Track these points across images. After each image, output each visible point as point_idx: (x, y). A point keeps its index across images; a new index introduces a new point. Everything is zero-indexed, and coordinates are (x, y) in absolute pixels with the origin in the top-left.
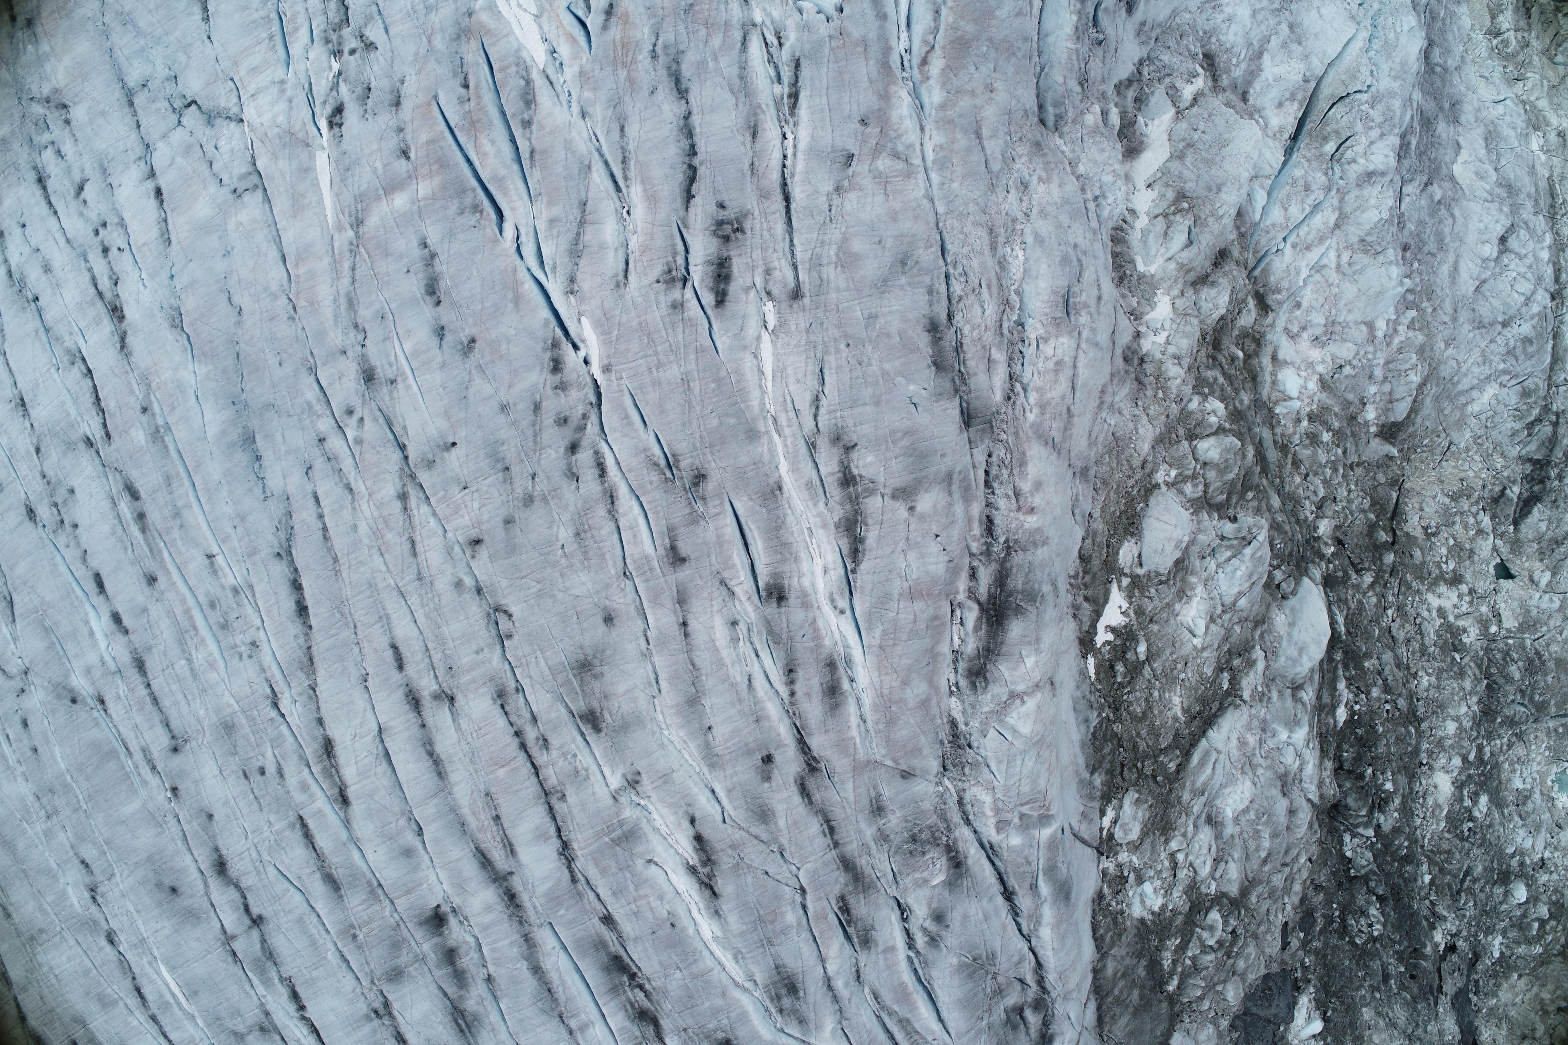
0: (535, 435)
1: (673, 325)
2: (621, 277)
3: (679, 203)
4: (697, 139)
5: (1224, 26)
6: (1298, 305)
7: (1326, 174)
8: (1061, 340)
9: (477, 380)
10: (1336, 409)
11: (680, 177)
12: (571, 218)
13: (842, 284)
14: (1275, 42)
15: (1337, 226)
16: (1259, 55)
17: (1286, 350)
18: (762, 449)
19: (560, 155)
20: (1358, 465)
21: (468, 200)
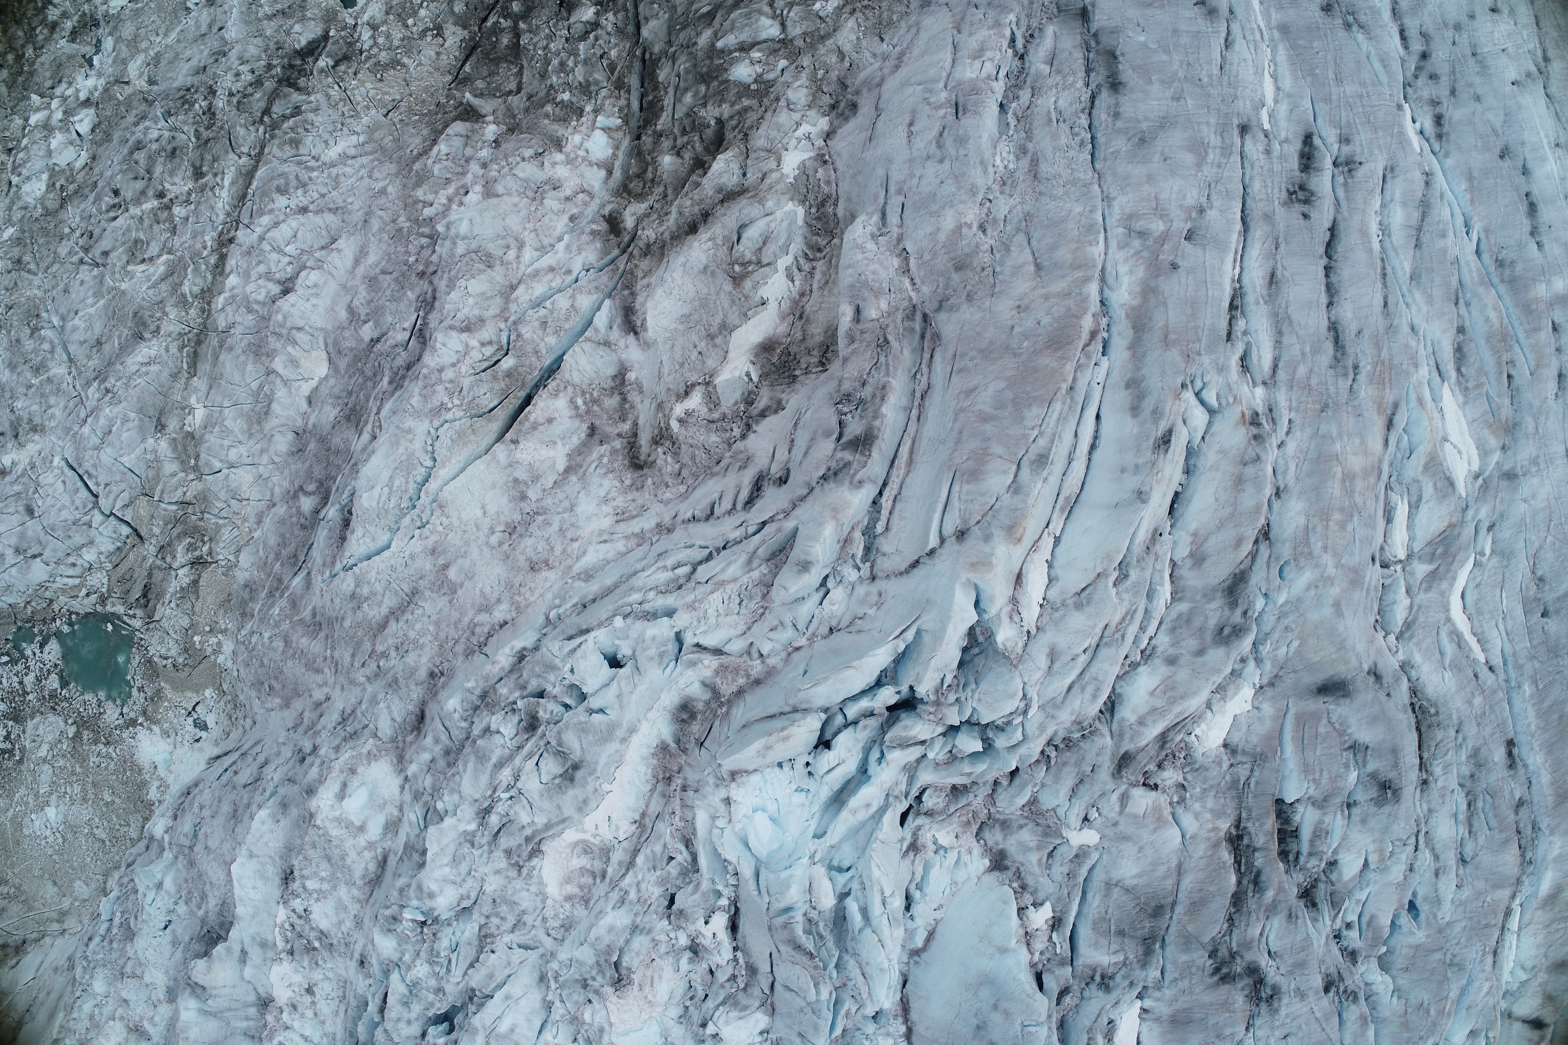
0: (1454, 72)
1: (1349, 126)
2: (1389, 176)
3: (1342, 226)
4: (1323, 280)
5: (613, 494)
6: (572, 218)
7: (519, 336)
8: (974, 76)
9: (1498, 125)
10: (546, 121)
11: (1340, 248)
12: (1428, 236)
13: (1204, 128)
14: (549, 482)
15: (513, 288)
16: (568, 470)
17: (595, 178)
18: (1276, 17)
19: (1437, 293)
20: (510, 93)
21: (1507, 272)
